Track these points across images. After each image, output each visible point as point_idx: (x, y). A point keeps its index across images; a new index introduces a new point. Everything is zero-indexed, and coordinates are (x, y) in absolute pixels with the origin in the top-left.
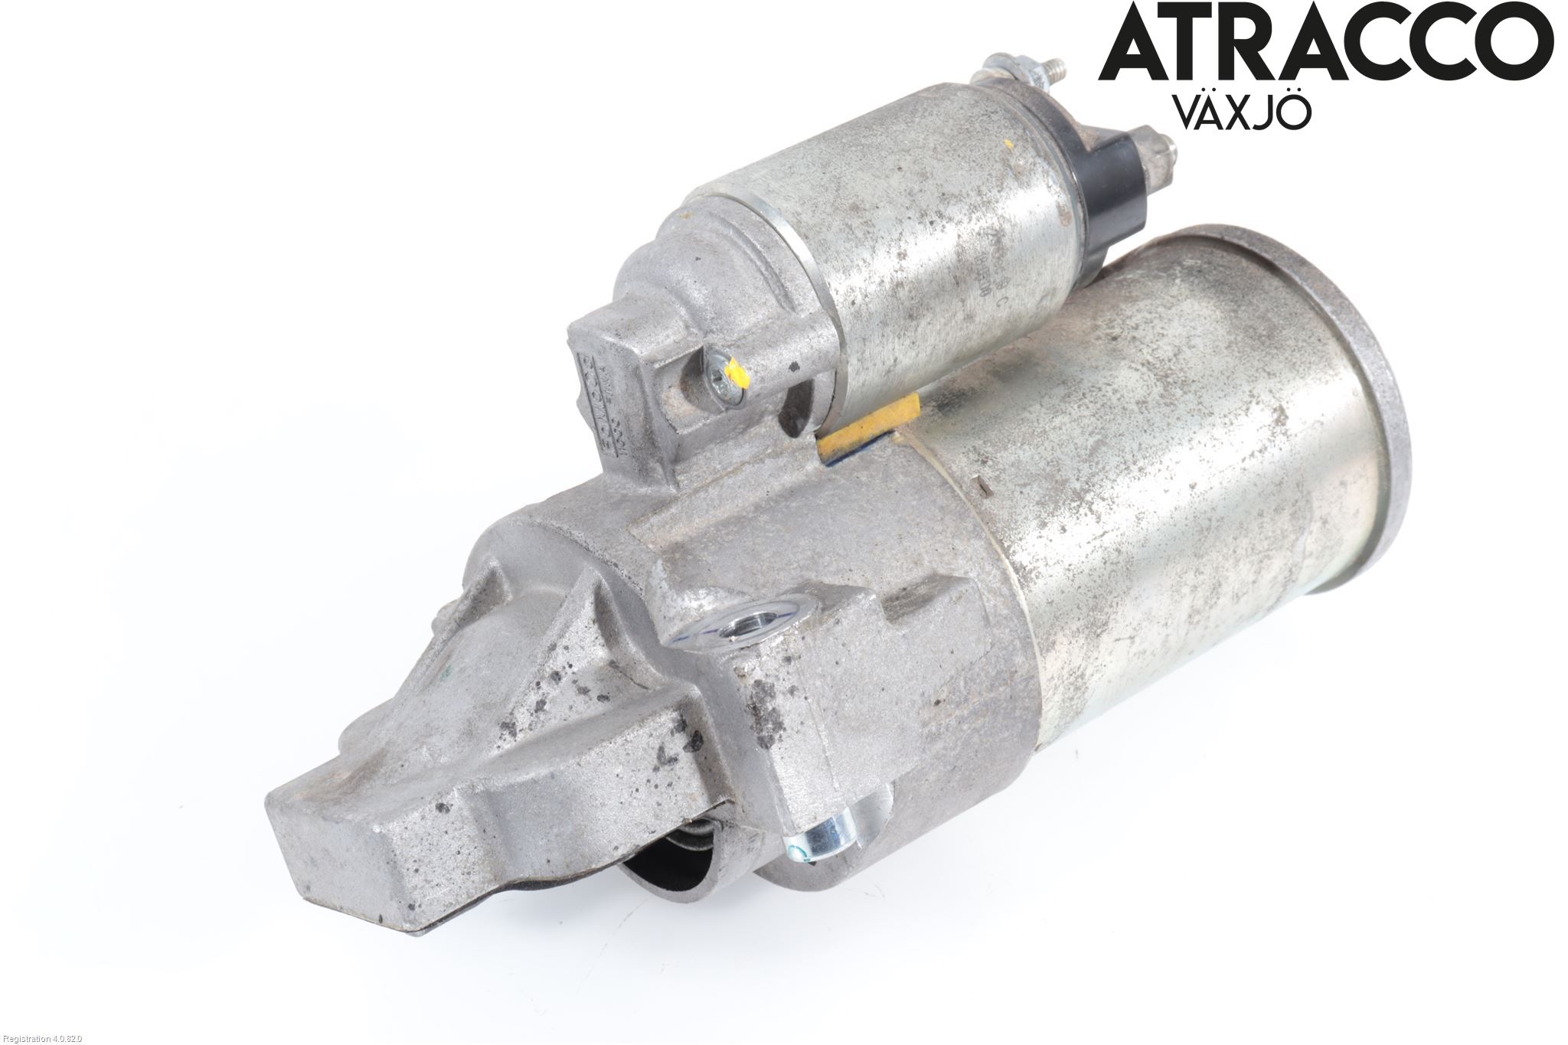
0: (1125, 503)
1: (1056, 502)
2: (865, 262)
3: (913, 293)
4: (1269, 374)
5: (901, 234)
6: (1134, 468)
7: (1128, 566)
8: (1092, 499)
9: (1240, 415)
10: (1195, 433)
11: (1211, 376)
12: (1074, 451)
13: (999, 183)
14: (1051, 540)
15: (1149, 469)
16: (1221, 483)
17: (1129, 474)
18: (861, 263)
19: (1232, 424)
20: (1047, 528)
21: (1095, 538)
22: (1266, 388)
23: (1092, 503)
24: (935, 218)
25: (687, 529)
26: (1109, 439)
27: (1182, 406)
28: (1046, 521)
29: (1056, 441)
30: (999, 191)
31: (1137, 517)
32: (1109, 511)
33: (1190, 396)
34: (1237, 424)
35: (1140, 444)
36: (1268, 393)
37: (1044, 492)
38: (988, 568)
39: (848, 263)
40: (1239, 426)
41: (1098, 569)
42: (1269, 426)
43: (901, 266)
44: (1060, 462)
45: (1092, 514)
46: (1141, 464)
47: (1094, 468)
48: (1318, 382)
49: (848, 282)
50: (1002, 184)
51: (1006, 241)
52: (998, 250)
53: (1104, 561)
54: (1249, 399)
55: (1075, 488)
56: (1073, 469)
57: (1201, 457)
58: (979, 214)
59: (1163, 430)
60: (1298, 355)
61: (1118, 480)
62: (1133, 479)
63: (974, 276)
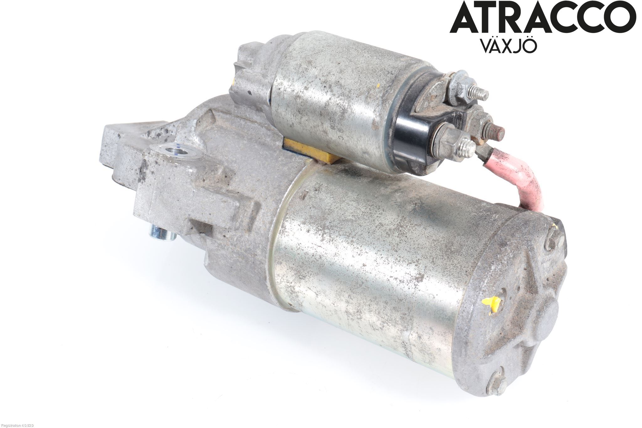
0: (336, 245)
1: (316, 221)
2: (293, 80)
3: (303, 104)
4: (433, 261)
5: (312, 81)
6: (351, 239)
7: (321, 266)
8: (327, 232)
9: (406, 262)
10: (383, 250)
11: (414, 241)
12: (341, 214)
13: (359, 94)
14: (301, 230)
15: (355, 244)
16: (376, 275)
17: (347, 238)
18: (291, 79)
19: (399, 261)
20: (304, 225)
21: (316, 245)
22: (425, 264)
23: (326, 234)
24: (327, 86)
25: (229, 126)
26: (355, 223)
27: (390, 239)
28: (306, 223)
29: (342, 206)
30: (356, 97)
31: (335, 253)
32: (328, 241)
33: (398, 239)
34: (401, 263)
35: (362, 234)
36: (424, 266)
37: (316, 215)
38: (269, 214)
39: (288, 75)
40: (401, 265)
41: (309, 255)
42: (412, 276)
43: (303, 91)
44: (333, 213)
45: (322, 237)
46: (354, 240)
47: (339, 225)
48: (447, 283)
49: (282, 81)
50: (360, 95)
51: (346, 115)
52: (342, 116)
53: (313, 254)
54: (415, 261)
55: (326, 224)
56: (333, 218)
57: (376, 259)
58: (343, 97)
59: (375, 238)
60: (452, 267)
61: (341, 236)
62: (346, 241)
63: (329, 117)
